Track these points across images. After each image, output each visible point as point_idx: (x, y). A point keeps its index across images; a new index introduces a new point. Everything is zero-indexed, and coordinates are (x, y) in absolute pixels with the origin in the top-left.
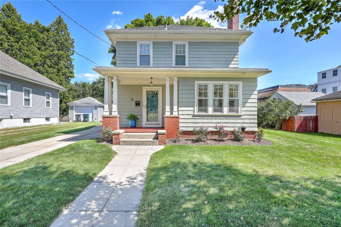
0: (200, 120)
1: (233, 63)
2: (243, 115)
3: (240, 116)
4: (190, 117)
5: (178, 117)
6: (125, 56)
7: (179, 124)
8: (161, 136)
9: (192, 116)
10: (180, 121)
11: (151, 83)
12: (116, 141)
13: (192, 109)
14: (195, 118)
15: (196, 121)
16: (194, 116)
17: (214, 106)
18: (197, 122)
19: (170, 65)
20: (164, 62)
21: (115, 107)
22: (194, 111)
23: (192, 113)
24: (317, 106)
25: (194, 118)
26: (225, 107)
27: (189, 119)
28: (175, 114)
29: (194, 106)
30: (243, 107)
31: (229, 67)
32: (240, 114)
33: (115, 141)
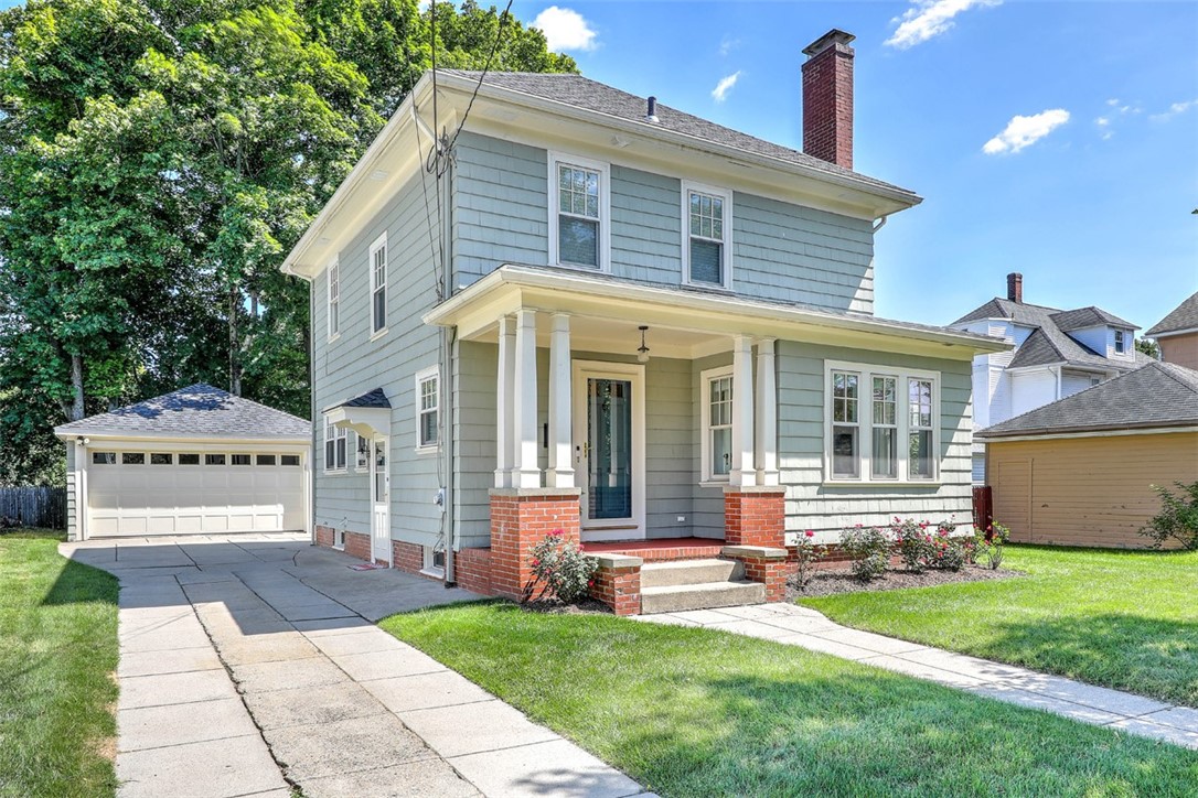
0: (841, 503)
1: (859, 294)
2: (943, 484)
3: (935, 488)
4: (812, 492)
5: (782, 495)
6: (497, 207)
7: (783, 522)
8: (772, 565)
9: (817, 488)
10: (790, 508)
11: (644, 349)
12: (627, 599)
13: (816, 463)
14: (827, 496)
15: (829, 507)
16: (823, 488)
17: (874, 456)
18: (831, 512)
19: (673, 278)
20: (649, 261)
21: (563, 454)
22: (822, 470)
23: (815, 477)
24: (987, 455)
25: (821, 497)
26: (902, 458)
27: (809, 500)
28: (771, 482)
29: (823, 453)
30: (943, 457)
31: (847, 310)
32: (935, 481)
33: (622, 599)
